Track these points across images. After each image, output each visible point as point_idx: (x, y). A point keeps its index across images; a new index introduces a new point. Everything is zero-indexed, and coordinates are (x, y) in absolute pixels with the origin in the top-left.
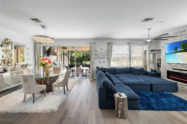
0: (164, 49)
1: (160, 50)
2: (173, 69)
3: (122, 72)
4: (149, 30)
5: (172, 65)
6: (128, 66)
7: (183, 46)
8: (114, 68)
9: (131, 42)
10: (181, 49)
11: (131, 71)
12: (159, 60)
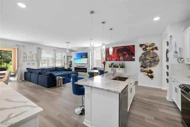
1: (72, 56)
2: (77, 66)
5: (76, 64)
6: (54, 67)
7: (85, 55)
9: (56, 49)
11: (56, 70)
12: (71, 62)
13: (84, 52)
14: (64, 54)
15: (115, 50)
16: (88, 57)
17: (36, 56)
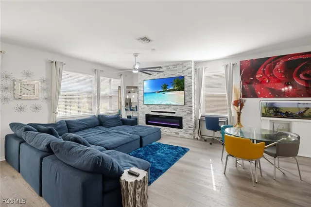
0: (142, 86)
2: (152, 112)
3: (86, 126)
4: (136, 56)
5: (151, 106)
6: (96, 114)
7: (177, 83)
8: (66, 121)
9: (99, 69)
10: (174, 87)
11: (101, 122)
13: (174, 76)
14: (118, 82)
15: (277, 66)
16: (186, 89)
17: (44, 85)
